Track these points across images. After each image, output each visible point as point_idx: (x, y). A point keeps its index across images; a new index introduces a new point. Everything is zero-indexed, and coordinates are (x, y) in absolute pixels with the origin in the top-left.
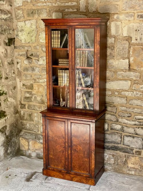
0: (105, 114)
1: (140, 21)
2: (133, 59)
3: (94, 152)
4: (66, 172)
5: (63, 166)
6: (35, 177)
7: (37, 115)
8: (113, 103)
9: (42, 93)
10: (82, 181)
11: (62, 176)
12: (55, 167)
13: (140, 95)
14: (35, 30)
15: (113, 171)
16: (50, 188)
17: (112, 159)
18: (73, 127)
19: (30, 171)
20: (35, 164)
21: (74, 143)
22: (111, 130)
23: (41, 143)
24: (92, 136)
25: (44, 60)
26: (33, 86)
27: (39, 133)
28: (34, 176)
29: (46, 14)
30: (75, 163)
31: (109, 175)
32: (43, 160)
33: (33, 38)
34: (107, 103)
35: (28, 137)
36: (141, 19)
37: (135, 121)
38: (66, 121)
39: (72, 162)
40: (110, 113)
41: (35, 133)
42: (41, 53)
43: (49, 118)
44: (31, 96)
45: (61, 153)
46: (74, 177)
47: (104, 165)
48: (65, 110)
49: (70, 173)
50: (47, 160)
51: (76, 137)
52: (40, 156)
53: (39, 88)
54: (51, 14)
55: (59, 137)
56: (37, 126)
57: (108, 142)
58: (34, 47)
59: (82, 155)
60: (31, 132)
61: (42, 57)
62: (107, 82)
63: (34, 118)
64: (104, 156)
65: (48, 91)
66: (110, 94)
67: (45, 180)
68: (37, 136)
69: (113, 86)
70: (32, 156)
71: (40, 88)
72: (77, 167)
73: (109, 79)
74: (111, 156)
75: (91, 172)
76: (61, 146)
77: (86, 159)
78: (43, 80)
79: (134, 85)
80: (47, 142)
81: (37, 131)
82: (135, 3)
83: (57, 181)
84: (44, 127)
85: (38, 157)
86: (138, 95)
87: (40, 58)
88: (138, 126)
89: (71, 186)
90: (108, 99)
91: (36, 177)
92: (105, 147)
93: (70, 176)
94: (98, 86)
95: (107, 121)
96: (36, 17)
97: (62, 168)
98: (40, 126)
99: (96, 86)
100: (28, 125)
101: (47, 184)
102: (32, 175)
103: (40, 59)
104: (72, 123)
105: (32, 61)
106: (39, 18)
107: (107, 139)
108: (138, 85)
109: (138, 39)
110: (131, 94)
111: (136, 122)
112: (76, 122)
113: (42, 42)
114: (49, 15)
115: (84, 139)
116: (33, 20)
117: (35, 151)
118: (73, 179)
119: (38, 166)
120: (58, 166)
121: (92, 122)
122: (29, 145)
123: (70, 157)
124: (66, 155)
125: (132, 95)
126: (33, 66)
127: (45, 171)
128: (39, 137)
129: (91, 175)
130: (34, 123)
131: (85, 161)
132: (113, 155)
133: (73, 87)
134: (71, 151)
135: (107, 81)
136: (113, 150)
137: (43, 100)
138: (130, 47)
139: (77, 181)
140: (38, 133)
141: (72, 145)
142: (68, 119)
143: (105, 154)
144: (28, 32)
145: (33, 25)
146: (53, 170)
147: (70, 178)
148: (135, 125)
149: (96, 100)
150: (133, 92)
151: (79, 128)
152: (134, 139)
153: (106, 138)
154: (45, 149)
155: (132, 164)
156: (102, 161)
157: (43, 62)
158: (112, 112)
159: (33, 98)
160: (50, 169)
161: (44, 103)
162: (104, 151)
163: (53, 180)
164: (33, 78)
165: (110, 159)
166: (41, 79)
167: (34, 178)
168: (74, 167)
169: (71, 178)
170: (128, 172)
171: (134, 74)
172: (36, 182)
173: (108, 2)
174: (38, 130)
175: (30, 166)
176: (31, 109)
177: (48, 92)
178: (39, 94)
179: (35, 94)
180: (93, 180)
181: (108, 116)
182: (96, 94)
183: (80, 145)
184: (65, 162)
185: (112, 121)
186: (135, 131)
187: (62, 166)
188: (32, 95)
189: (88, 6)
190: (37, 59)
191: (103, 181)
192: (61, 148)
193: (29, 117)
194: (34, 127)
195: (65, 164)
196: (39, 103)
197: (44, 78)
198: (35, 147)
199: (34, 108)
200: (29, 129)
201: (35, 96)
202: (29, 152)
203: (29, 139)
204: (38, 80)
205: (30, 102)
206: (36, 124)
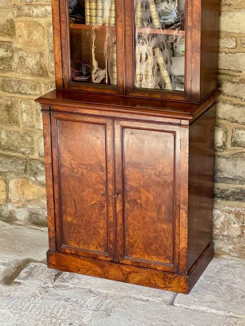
0: (215, 103)
3: (186, 208)
4: (109, 259)
5: (102, 244)
6: (27, 272)
7: (29, 107)
8: (241, 72)
9: (41, 46)
10: (153, 282)
11: (99, 270)
12: (81, 247)
15: (236, 255)
16: (67, 300)
17: (234, 224)
18: (128, 141)
19: (13, 258)
20: (27, 239)
21: (131, 183)
22: (233, 148)
23: (41, 184)
24: (180, 165)
26: (13, 27)
27: (36, 156)
28: (25, 270)
30: (135, 235)
31: (227, 266)
32: (46, 229)
34: (222, 71)
35: (6, 168)
38: (109, 122)
39: (126, 233)
40: (231, 101)
41: (25, 156)
43: (61, 116)
44: (10, 56)
45: (97, 210)
46: (133, 272)
47: (214, 241)
48: (107, 92)
49: (121, 262)
50: (58, 230)
51: (136, 165)
52: (40, 217)
53: (30, 33)
55: (91, 168)
56: (29, 139)
57: (226, 180)
59: (154, 215)
60: (14, 154)
62: (223, 14)
63: (20, 114)
64: (213, 218)
65: (56, 39)
66: (230, 47)
67: (55, 280)
68: (30, 165)
69: (241, 25)
70: (17, 220)
71: (35, 32)
72: (142, 246)
73: (229, 5)
74: (232, 216)
75: (179, 260)
76: (95, 191)
77: (165, 226)
78: (43, 9)
80: (56, 180)
81: (29, 151)
83: (87, 283)
84: (48, 139)
85: (35, 221)
89: (124, 294)
90: (225, 61)
91: (30, 274)
92: (217, 191)
93: (122, 270)
94: (198, 25)
95: (223, 121)
97: (100, 250)
98: (36, 138)
99: (193, 24)
100: (3, 135)
101: (60, 292)
102: (20, 268)
104: (126, 130)
107: (221, 171)
112: (137, 126)
115: (160, 172)
117: (24, 206)
118: (130, 278)
119: (33, 245)
120: (86, 243)
121: (180, 125)
122: (7, 190)
123: (120, 221)
124: (111, 214)
127: (53, 258)
128: (34, 168)
129: (177, 266)
130: (21, 130)
131: (161, 231)
132: (238, 215)
133: (128, 28)
134: (124, 206)
135: (224, 9)
136: (237, 200)
137: (43, 66)
139: (140, 283)
140: (31, 157)
141: (127, 188)
142: (114, 119)
143: (217, 212)
146: (76, 255)
147: (121, 274)
149: (191, 63)
151: (146, 142)
153: (219, 168)
154: (52, 199)
156: (208, 231)
158: (236, 97)
159: (16, 59)
160: (68, 251)
161: (47, 74)
162: (213, 202)
163: (76, 281)
164: (13, 3)
165: (231, 224)
166: (36, 6)
167: (26, 275)
168: (132, 246)
169: (123, 274)
172: (28, 286)
174: (33, 149)
175: (12, 243)
176: (11, 91)
177: (58, 42)
178: (33, 49)
179: (20, 49)
180: (183, 278)
181: (224, 110)
182: (192, 47)
183: (147, 187)
184: (108, 234)
185: (236, 122)
187: (99, 244)
188: (12, 51)
191: (209, 282)
192: (95, 196)
193: (5, 113)
194: (22, 140)
195: (106, 238)
196: (32, 74)
197: (44, 3)
198: (23, 194)
199: (18, 89)
200: (6, 147)
201: (21, 55)
202: (9, 209)
203: (8, 173)
204: (27, 8)
205: (8, 71)
206: (26, 133)
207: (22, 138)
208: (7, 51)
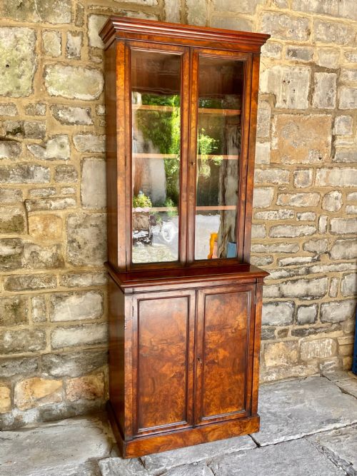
1: (292, 62)
2: (277, 142)
4: (188, 426)
6: (110, 474)
7: (41, 301)
9: (59, 237)
10: (230, 433)
13: (291, 215)
14: (29, 59)
19: (75, 465)
20: (59, 439)
21: (210, 346)
23: (55, 377)
25: (62, 146)
26: (21, 223)
27: (48, 350)
28: (105, 473)
29: (70, 18)
33: (24, 82)
35: (12, 372)
36: (294, 59)
37: (281, 270)
38: (192, 293)
39: (204, 395)
41: (34, 354)
42: (53, 126)
44: (19, 252)
45: (176, 382)
46: (213, 429)
49: (199, 424)
50: (135, 415)
52: (54, 413)
53: (46, 226)
54: (85, 18)
55: (171, 341)
56: (40, 335)
58: (27, 107)
59: (229, 369)
60: (21, 354)
61: (54, 137)
63: (29, 313)
67: (146, 469)
68: (43, 361)
70: (24, 424)
71: (52, 225)
72: (217, 402)
76: (175, 363)
78: (62, 201)
79: (279, 197)
80: (135, 363)
81: (40, 348)
82: (284, 22)
85: (47, 419)
86: (287, 216)
87: (50, 139)
88: (285, 280)
89: (219, 454)
93: (202, 432)
94: (250, 199)
96: (35, 21)
98: (48, 331)
99: (247, 199)
100: (7, 338)
102: (96, 472)
103: (50, 142)
104: (209, 296)
105: (21, 150)
106: (43, 25)
108: (288, 195)
109: (288, 99)
110: (273, 215)
111: (283, 271)
112: (219, 292)
113: (56, 93)
114: (77, 20)
115: (235, 329)
116: (22, 29)
117: (33, 406)
118: (209, 438)
121: (256, 283)
122: (12, 395)
123: (199, 384)
125: (276, 217)
126: (26, 163)
128: (48, 363)
130: (30, 326)
131: (234, 383)
133: (192, 207)
134: (203, 369)
137: (60, 258)
138: (272, 118)
139: (219, 438)
140: (42, 352)
141: (207, 351)
142: (197, 289)
144: (5, 63)
145: (22, 45)
147: (201, 436)
148: (281, 277)
149: (244, 232)
150: (278, 211)
152: (279, 307)
155: (272, 359)
157: (61, 151)
159: (27, 254)
161: (63, 263)
163: (165, 461)
164: (24, 198)
166: (54, 199)
168: (209, 405)
169: (203, 436)
170: (265, 378)
171: (280, 174)
173: (232, 11)
174: (44, 344)
176: (19, 288)
178: (48, 242)
179: (33, 244)
182: (246, 218)
186: (279, 289)
187: (177, 414)
188: (23, 247)
189: (187, 14)
190: (39, 141)
192: (175, 368)
193: (10, 314)
194: (31, 337)
195: (184, 406)
196: (47, 267)
197: (63, 196)
198: (33, 393)
199: (27, 286)
200: (10, 349)
201: (33, 250)
202: (15, 415)
203: (14, 377)
204: (44, 202)
205: (16, 268)
206: (37, 329)
207: (32, 335)
208: (14, 248)
